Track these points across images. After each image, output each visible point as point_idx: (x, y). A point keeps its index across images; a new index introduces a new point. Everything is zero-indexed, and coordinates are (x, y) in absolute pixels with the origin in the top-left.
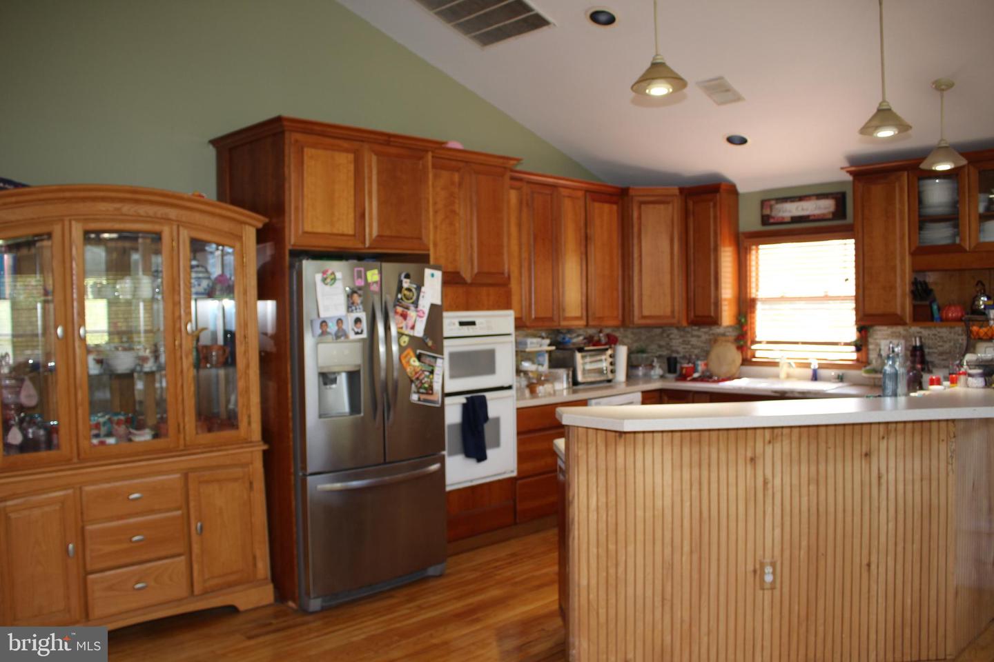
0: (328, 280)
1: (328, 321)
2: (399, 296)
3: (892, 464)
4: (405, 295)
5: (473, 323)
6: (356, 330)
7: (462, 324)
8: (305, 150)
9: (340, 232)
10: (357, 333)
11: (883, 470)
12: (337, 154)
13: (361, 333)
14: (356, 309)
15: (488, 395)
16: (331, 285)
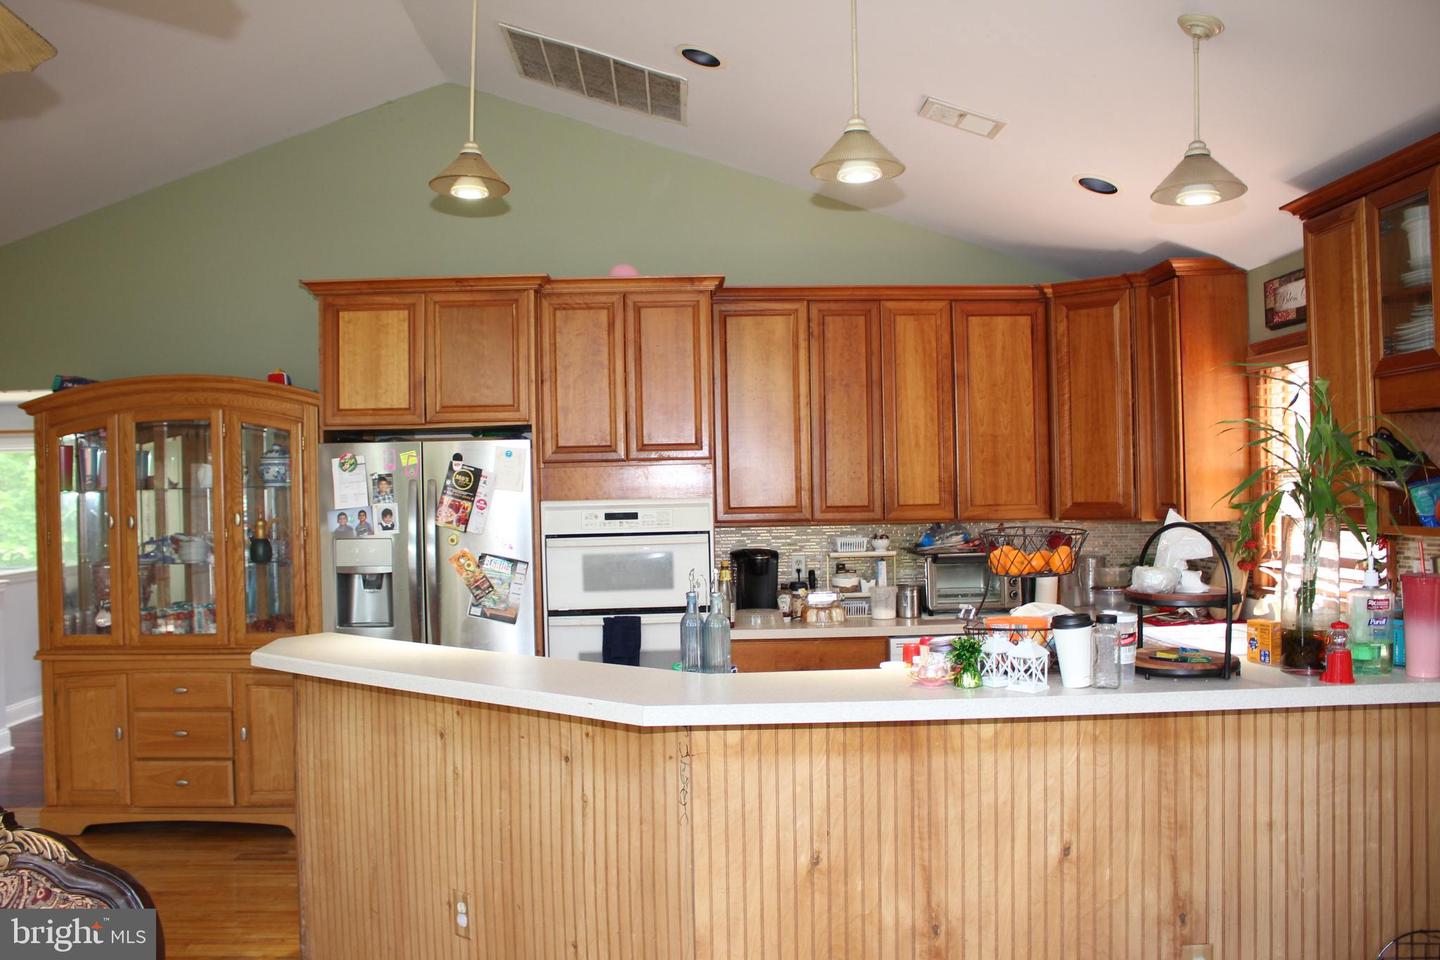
0: (347, 466)
1: (347, 513)
2: (448, 482)
3: (600, 785)
4: (457, 481)
5: (634, 516)
6: (385, 525)
7: (609, 517)
8: (341, 314)
9: (388, 407)
10: (385, 528)
11: (589, 793)
12: (384, 314)
13: (392, 528)
14: (384, 499)
15: (645, 618)
16: (351, 471)
